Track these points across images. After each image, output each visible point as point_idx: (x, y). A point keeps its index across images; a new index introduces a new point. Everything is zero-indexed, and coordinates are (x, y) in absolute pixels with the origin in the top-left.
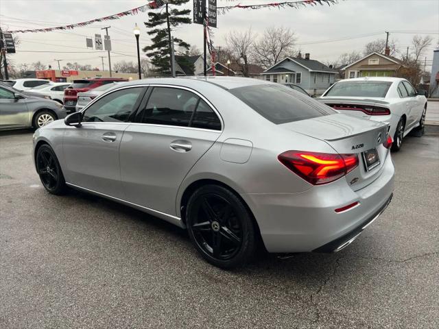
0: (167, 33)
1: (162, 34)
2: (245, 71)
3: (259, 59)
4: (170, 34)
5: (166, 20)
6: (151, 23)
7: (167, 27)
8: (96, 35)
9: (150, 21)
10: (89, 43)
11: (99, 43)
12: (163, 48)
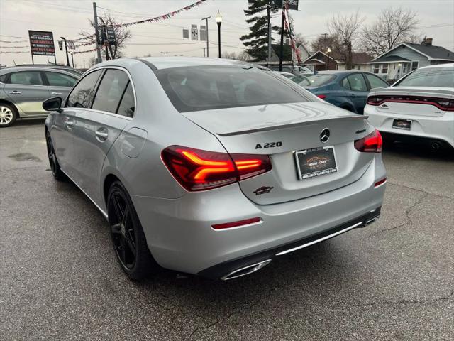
0: (267, 21)
1: (262, 21)
2: (348, 60)
3: (369, 46)
4: (269, 22)
5: (266, 6)
6: (250, 10)
7: (267, 15)
8: (193, 26)
9: (250, 8)
10: (186, 34)
11: (194, 33)
12: (261, 37)
